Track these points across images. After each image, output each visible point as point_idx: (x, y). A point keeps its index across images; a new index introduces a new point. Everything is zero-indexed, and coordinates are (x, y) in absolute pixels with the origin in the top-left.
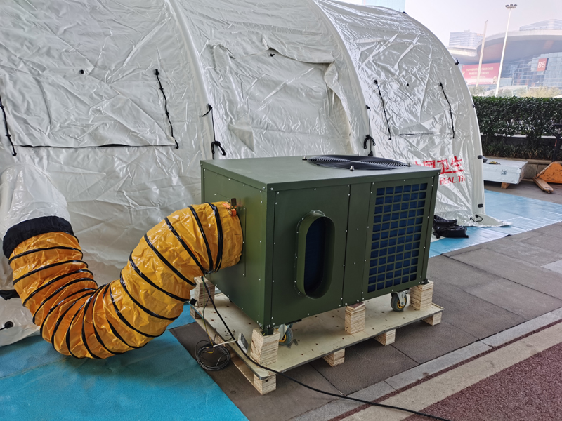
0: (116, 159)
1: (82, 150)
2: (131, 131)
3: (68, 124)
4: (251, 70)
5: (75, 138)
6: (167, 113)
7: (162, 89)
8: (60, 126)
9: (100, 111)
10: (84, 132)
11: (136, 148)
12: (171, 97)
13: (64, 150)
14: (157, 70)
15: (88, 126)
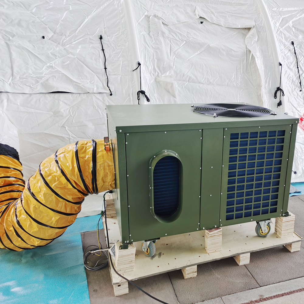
0: (61, 103)
1: (35, 96)
2: (74, 82)
3: (27, 76)
4: (181, 34)
5: (30, 87)
6: (105, 68)
7: (103, 50)
8: (20, 78)
9: (52, 66)
10: (38, 82)
11: (78, 95)
12: (110, 56)
13: (21, 96)
14: (101, 35)
15: (41, 78)
